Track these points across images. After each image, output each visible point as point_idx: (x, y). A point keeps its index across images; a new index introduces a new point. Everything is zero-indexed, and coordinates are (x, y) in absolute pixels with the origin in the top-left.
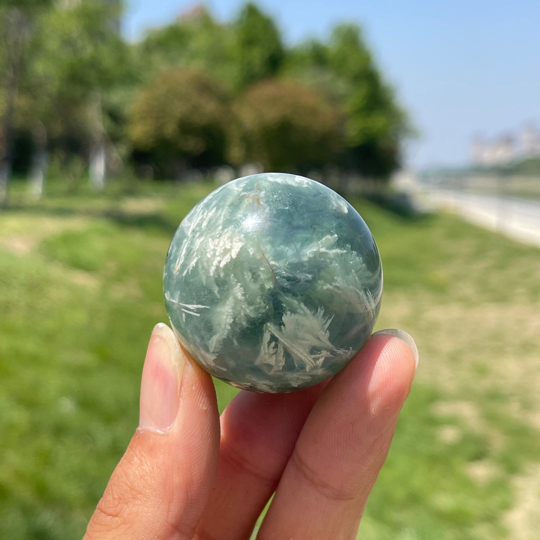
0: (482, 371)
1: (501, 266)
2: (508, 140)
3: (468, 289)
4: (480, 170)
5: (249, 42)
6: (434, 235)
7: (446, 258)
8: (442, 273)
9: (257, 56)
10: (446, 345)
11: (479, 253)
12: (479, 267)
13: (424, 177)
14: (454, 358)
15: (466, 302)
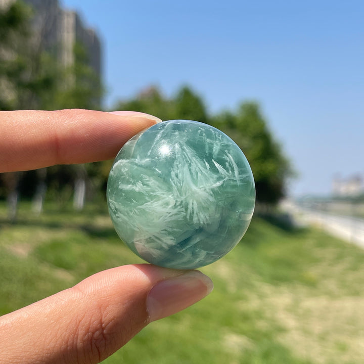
0: (343, 348)
1: (354, 268)
3: (331, 285)
4: (338, 199)
6: (307, 244)
7: (316, 261)
8: (313, 272)
10: (317, 327)
11: (339, 258)
12: (338, 268)
13: (301, 202)
14: (322, 338)
15: (331, 295)
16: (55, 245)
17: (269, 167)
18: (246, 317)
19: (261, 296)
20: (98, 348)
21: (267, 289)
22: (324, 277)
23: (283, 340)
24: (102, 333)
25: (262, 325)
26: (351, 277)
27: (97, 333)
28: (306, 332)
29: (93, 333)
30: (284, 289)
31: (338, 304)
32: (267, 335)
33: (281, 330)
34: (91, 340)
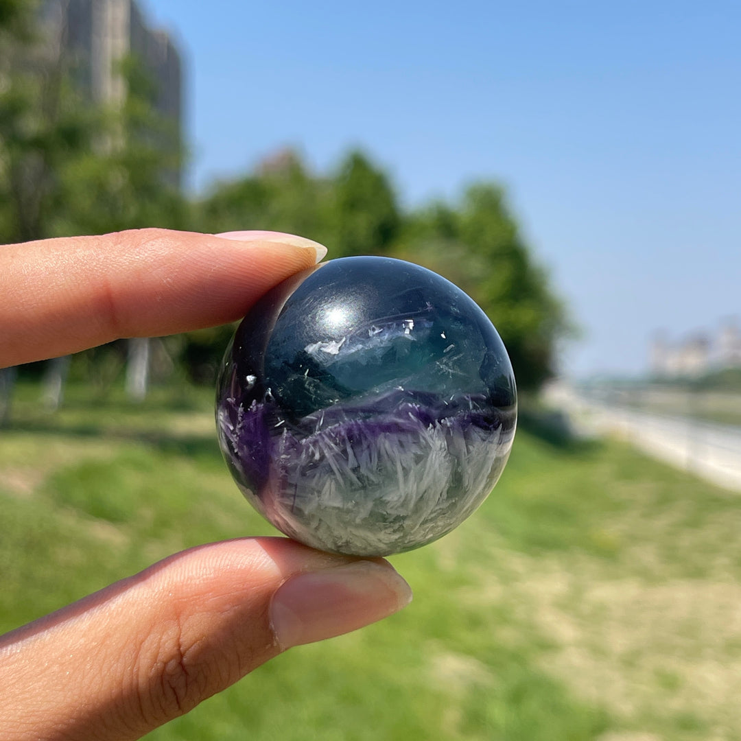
0: (670, 683)
1: (694, 523)
2: (701, 342)
3: (647, 556)
4: (661, 381)
5: (352, 204)
6: (599, 473)
7: (616, 508)
8: (611, 530)
9: (363, 224)
10: (619, 641)
11: (663, 502)
12: (661, 523)
13: (586, 389)
14: (630, 662)
15: (647, 577)
16: (89, 473)
17: (524, 316)
18: (475, 621)
19: (507, 578)
20: (174, 689)
21: (517, 563)
22: (634, 539)
23: (551, 666)
24: (181, 664)
25: (507, 636)
26: (686, 540)
27: (173, 664)
28: (597, 651)
29: (166, 664)
30: (553, 562)
31: (660, 594)
32: (517, 657)
33: (548, 646)
34: (162, 676)
